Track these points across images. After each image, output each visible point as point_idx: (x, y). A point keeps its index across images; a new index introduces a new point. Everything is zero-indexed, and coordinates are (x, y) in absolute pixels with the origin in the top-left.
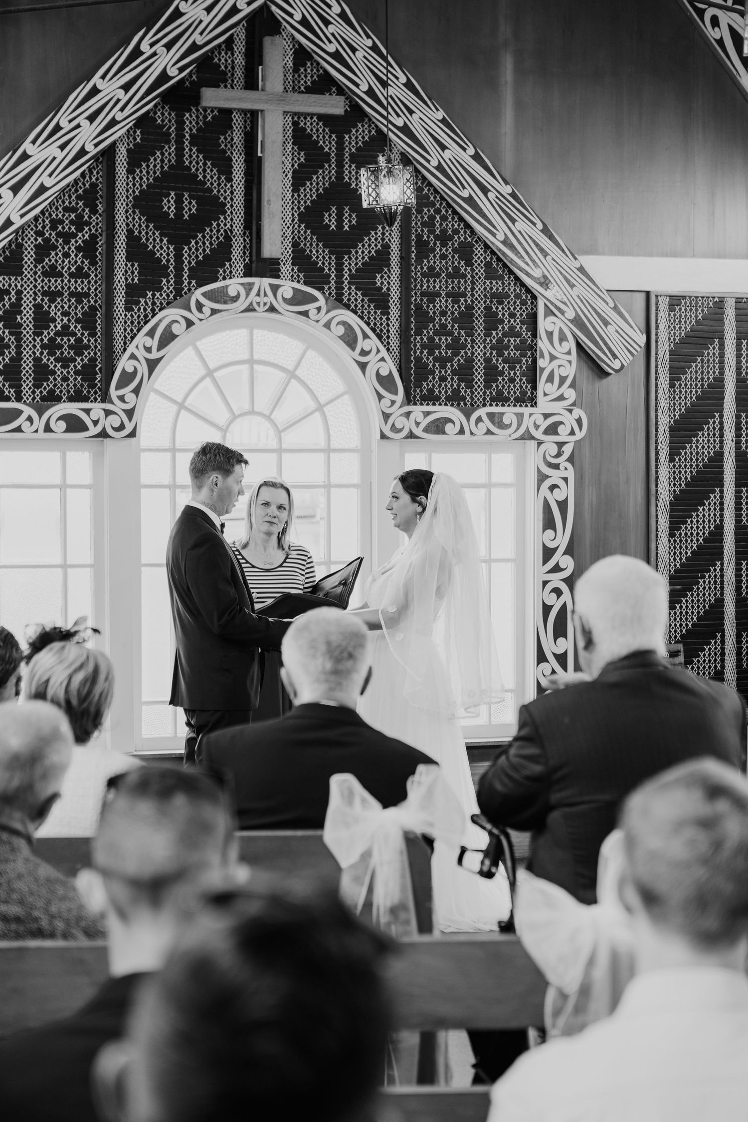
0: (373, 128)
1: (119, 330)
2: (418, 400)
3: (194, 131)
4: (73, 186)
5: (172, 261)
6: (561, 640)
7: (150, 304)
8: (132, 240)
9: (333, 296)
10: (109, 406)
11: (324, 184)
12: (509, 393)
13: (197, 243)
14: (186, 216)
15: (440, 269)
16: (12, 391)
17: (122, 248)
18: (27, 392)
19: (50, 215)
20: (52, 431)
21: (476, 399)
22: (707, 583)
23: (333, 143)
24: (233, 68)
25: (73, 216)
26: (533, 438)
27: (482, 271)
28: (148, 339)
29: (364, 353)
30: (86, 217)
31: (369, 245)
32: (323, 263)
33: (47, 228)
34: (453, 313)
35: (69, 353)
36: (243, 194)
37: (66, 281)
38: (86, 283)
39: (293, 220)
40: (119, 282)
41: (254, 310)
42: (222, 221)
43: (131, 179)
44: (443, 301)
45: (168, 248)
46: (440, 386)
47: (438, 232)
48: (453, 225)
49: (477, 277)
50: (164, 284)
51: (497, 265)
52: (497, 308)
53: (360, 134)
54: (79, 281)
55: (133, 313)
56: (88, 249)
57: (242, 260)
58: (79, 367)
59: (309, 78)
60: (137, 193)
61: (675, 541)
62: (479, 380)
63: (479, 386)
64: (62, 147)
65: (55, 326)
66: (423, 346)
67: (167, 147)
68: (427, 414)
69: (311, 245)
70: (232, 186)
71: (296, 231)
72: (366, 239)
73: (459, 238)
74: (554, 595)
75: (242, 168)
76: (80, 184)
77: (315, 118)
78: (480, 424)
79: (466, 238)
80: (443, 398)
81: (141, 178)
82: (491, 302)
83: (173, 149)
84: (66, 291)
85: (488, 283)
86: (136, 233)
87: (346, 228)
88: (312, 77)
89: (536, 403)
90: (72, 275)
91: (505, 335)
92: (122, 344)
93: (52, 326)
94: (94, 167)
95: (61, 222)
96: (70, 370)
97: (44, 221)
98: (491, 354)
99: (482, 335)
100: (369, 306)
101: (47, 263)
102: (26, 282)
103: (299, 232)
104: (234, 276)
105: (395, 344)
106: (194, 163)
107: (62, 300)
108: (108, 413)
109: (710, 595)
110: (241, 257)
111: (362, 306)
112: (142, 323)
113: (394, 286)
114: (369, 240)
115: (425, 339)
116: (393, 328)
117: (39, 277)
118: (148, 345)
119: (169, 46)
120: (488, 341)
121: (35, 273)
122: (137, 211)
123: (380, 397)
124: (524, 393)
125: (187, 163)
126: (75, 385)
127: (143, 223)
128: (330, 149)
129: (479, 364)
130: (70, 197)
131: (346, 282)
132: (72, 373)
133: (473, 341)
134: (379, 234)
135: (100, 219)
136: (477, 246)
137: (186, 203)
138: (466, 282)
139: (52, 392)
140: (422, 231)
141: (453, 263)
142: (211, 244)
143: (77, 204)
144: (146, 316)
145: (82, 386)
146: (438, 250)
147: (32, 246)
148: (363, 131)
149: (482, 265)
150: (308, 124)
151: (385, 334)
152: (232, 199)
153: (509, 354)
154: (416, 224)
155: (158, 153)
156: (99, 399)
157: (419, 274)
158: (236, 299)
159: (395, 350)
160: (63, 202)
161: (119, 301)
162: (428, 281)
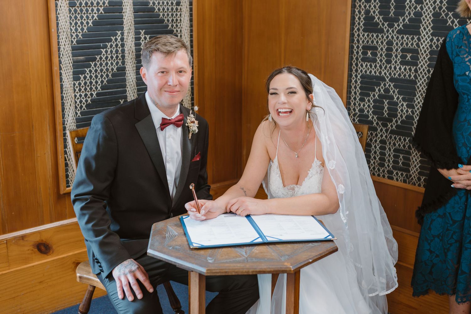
22: (109, 52)
61: (76, 11)
109: (112, 64)
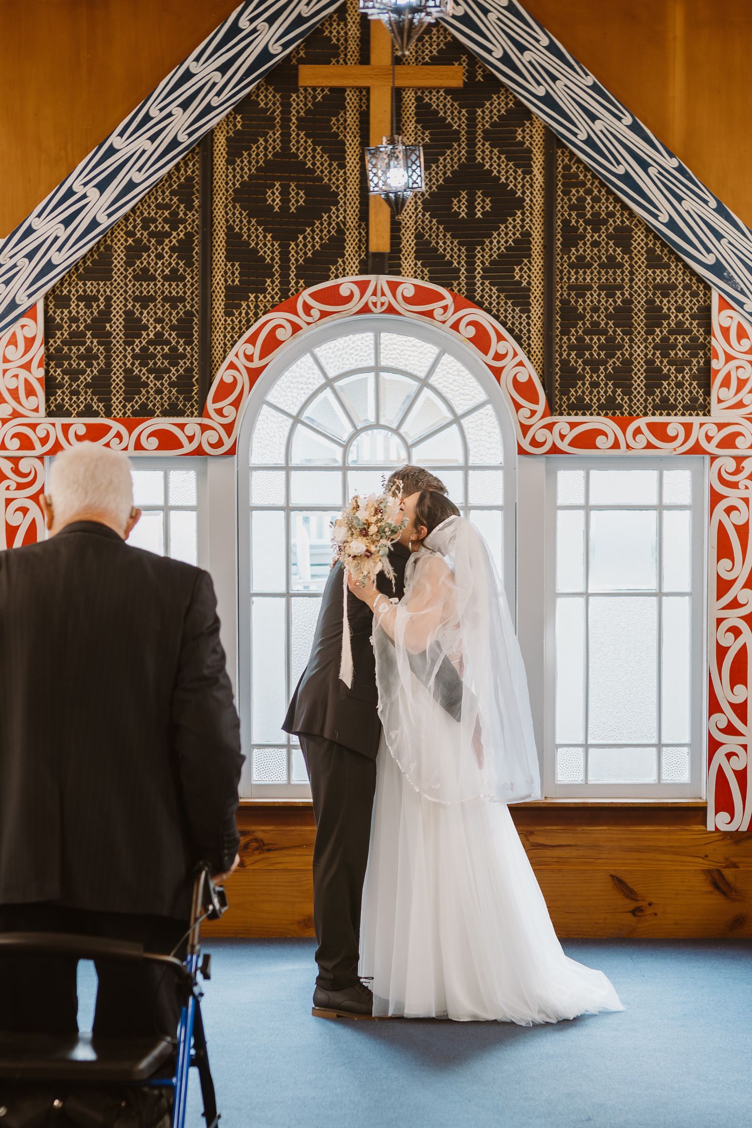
0: (511, 100)
1: (217, 337)
2: (565, 410)
3: (302, 113)
4: (166, 181)
5: (277, 259)
6: (739, 688)
7: (252, 307)
8: (233, 237)
9: (463, 293)
10: (206, 421)
11: (452, 166)
12: (676, 400)
13: (305, 238)
14: (293, 209)
15: (592, 258)
16: (101, 405)
17: (221, 247)
18: (117, 406)
19: (142, 213)
20: (144, 449)
21: (635, 408)
23: (463, 119)
24: (346, 40)
25: (166, 213)
26: (705, 452)
27: (643, 259)
28: (249, 346)
29: (498, 357)
30: (181, 214)
31: (506, 234)
32: (452, 256)
33: (139, 228)
34: (606, 309)
35: (162, 363)
36: (357, 181)
37: (159, 285)
38: (181, 286)
39: (416, 209)
40: (218, 284)
41: (370, 311)
42: (334, 213)
43: (230, 170)
44: (595, 295)
45: (273, 245)
46: (591, 393)
47: (588, 216)
48: (607, 207)
49: (636, 267)
50: (269, 285)
51: (662, 251)
52: (661, 302)
53: (495, 107)
54: (174, 285)
55: (234, 318)
56: (183, 249)
57: (357, 255)
58: (174, 378)
59: (434, 46)
60: (237, 185)
62: (639, 385)
63: (639, 393)
64: (152, 139)
65: (148, 335)
66: (571, 348)
67: (271, 133)
68: (573, 425)
69: (437, 236)
70: (345, 173)
71: (420, 221)
72: (503, 227)
73: (615, 222)
74: (731, 636)
75: (357, 152)
76: (174, 178)
77: (442, 92)
78: (639, 437)
79: (623, 222)
80: (595, 407)
81: (242, 169)
82: (654, 294)
83: (278, 134)
84: (159, 296)
85: (650, 272)
86: (237, 229)
87: (479, 215)
88: (438, 45)
89: (709, 411)
90: (166, 278)
91: (671, 332)
92: (221, 352)
93: (144, 334)
94: (189, 159)
95: (154, 220)
96: (164, 381)
97: (135, 220)
98: (654, 354)
99: (642, 333)
100: (506, 303)
101: (138, 266)
102: (115, 287)
103: (423, 222)
104: (348, 273)
105: (537, 346)
106: (301, 149)
107: (155, 306)
108: (204, 428)
110: (356, 252)
111: (498, 303)
112: (244, 329)
113: (535, 280)
114: (506, 227)
115: (573, 339)
116: (535, 328)
117: (130, 281)
118: (249, 353)
119: (270, 21)
120: (650, 340)
121: (126, 277)
122: (238, 205)
123: (518, 407)
124: (694, 400)
125: (294, 150)
126: (169, 398)
127: (245, 217)
128: (459, 126)
129: (639, 366)
130: (163, 193)
131: (478, 277)
132: (166, 385)
133: (631, 340)
134: (518, 220)
135: (197, 215)
136: (636, 230)
137: (293, 194)
138: (623, 272)
139: (144, 406)
140: (570, 215)
141: (607, 251)
142: (321, 238)
143: (171, 200)
144: (248, 321)
145: (177, 398)
146: (589, 236)
147: (122, 248)
148: (499, 104)
149: (643, 252)
150: (434, 99)
151: (525, 334)
152: (345, 188)
153: (676, 354)
154: (562, 207)
155: (261, 140)
156: (196, 413)
157: (565, 265)
158: (349, 299)
159: (537, 353)
160: (156, 199)
161: (218, 305)
162: (577, 273)
